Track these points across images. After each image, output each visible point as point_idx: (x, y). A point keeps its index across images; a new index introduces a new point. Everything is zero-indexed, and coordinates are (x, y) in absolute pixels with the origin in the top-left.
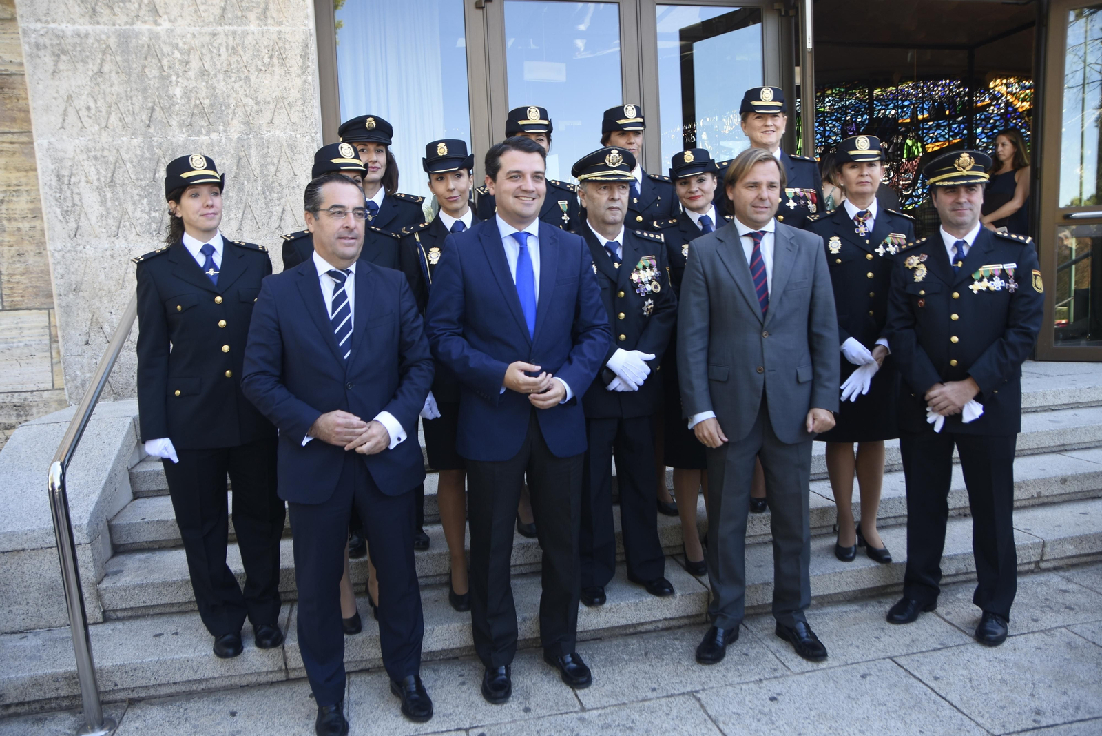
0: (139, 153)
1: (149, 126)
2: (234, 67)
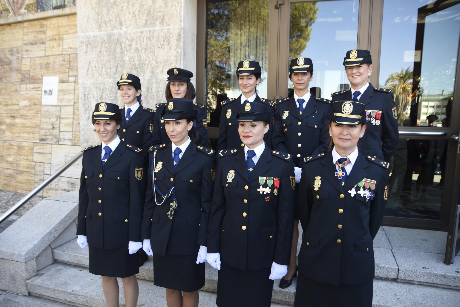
0: (111, 85)
1: (115, 74)
2: (149, 46)
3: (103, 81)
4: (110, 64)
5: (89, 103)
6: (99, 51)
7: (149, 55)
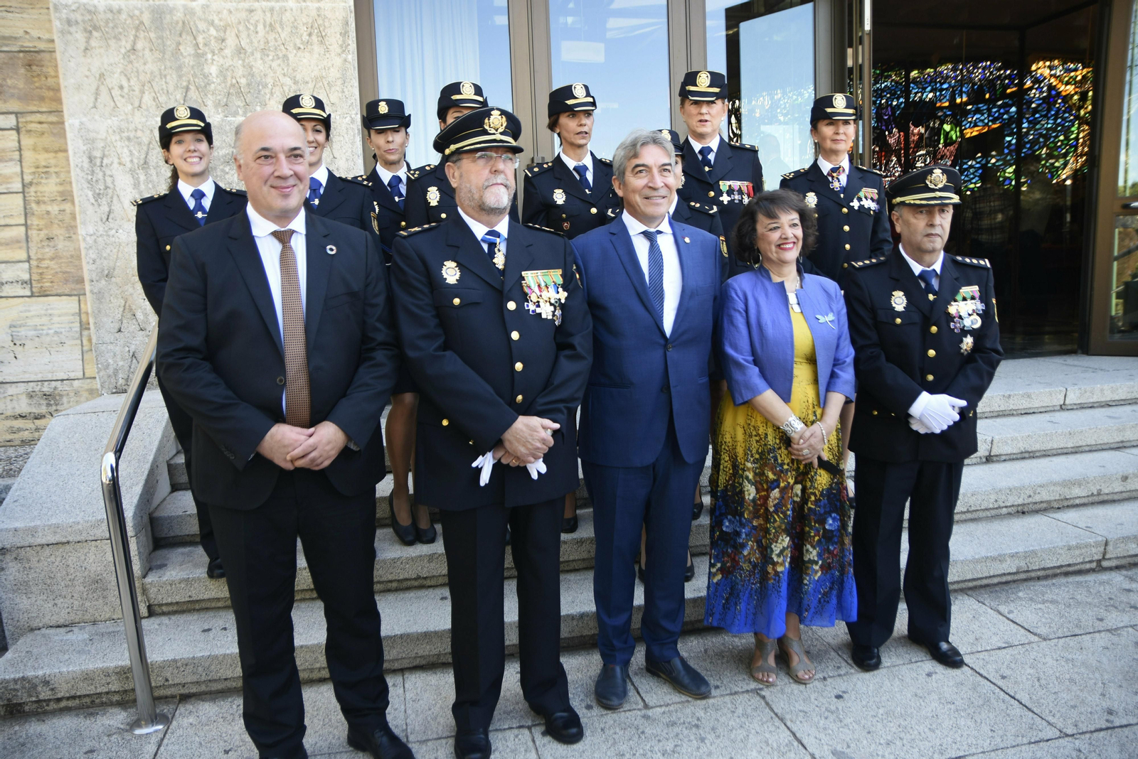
2: (271, 44)
3: (148, 123)
4: (166, 83)
5: (109, 180)
6: (129, 47)
7: (274, 65)
